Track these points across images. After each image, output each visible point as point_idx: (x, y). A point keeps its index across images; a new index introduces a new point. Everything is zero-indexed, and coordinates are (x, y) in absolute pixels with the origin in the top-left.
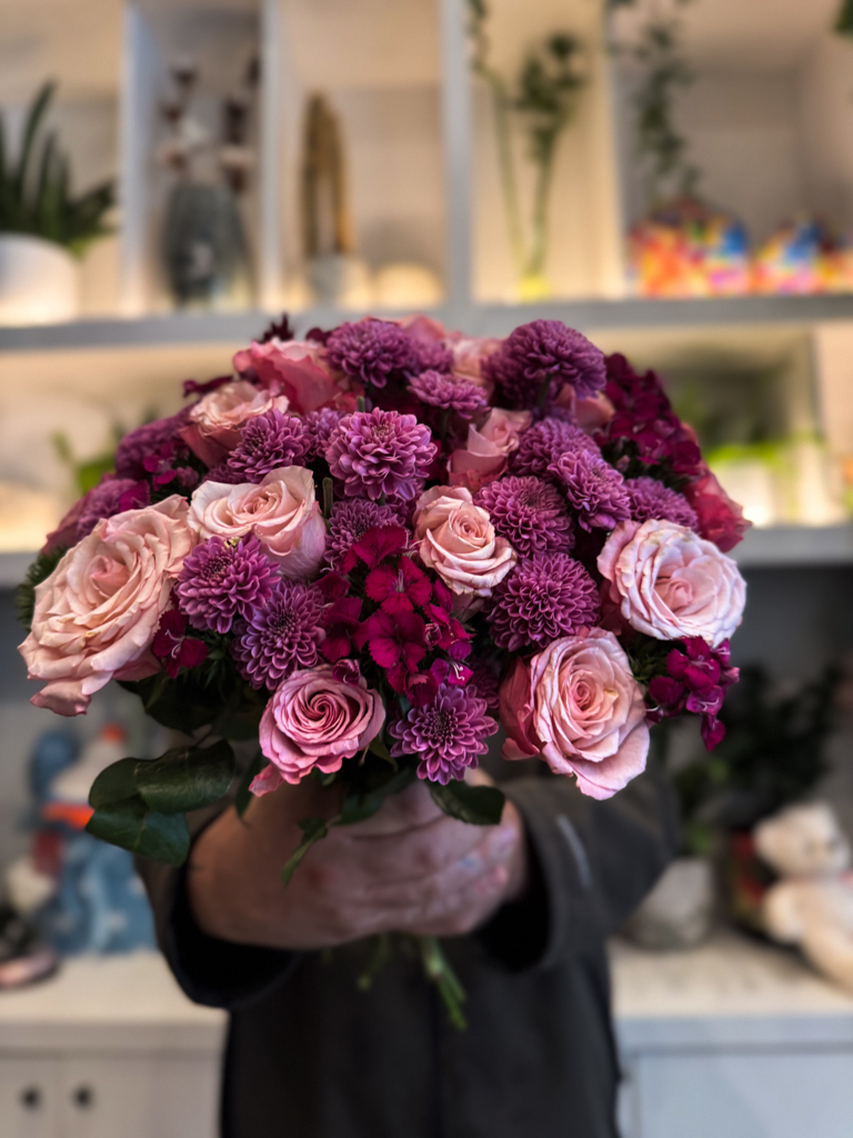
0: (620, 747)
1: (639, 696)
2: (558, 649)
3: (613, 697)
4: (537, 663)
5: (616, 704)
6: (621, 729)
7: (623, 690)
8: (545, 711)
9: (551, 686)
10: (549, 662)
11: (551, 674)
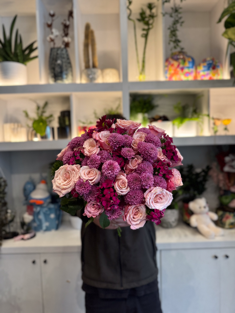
0: (140, 222)
1: (145, 216)
2: (133, 207)
3: (141, 215)
4: (130, 207)
5: (141, 216)
6: (141, 220)
7: (143, 214)
8: (128, 215)
9: (131, 211)
10: (132, 208)
11: (131, 210)
